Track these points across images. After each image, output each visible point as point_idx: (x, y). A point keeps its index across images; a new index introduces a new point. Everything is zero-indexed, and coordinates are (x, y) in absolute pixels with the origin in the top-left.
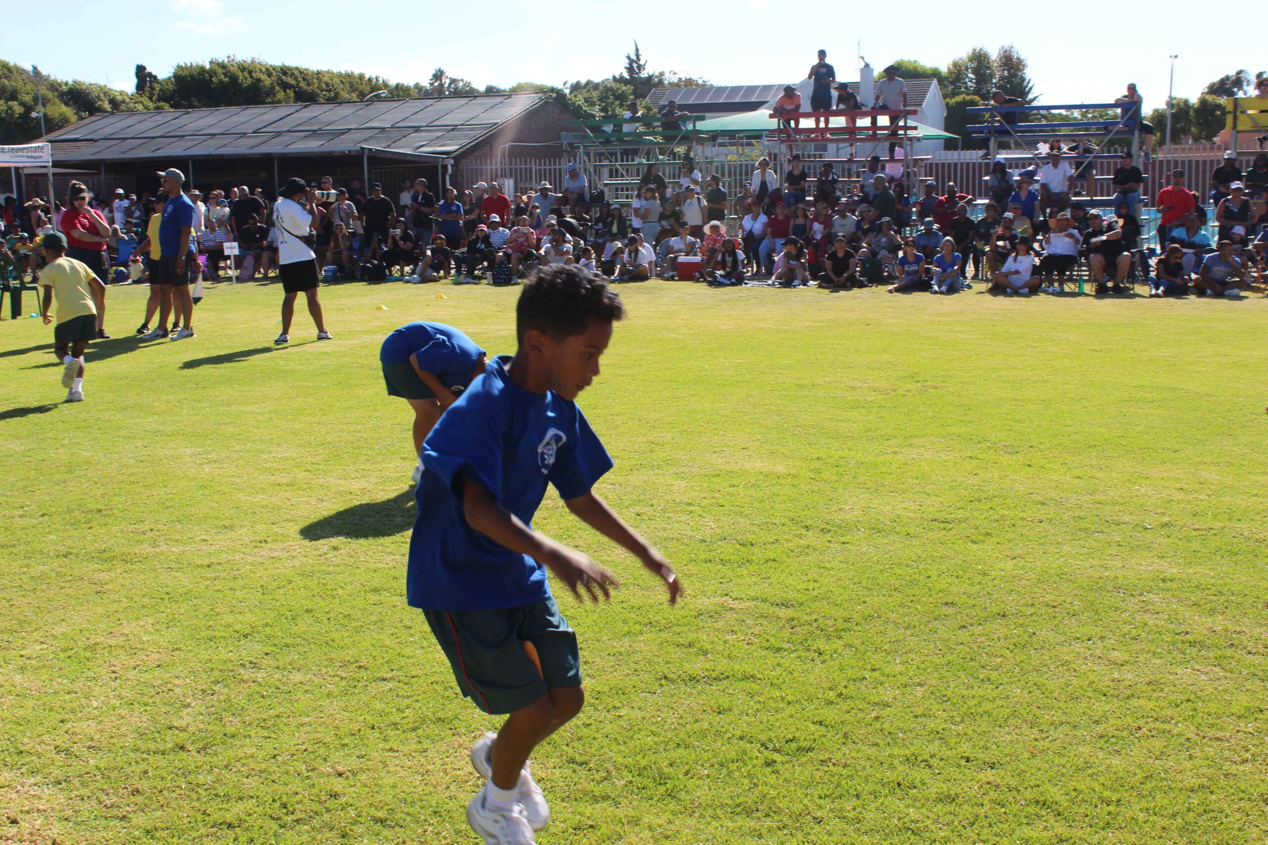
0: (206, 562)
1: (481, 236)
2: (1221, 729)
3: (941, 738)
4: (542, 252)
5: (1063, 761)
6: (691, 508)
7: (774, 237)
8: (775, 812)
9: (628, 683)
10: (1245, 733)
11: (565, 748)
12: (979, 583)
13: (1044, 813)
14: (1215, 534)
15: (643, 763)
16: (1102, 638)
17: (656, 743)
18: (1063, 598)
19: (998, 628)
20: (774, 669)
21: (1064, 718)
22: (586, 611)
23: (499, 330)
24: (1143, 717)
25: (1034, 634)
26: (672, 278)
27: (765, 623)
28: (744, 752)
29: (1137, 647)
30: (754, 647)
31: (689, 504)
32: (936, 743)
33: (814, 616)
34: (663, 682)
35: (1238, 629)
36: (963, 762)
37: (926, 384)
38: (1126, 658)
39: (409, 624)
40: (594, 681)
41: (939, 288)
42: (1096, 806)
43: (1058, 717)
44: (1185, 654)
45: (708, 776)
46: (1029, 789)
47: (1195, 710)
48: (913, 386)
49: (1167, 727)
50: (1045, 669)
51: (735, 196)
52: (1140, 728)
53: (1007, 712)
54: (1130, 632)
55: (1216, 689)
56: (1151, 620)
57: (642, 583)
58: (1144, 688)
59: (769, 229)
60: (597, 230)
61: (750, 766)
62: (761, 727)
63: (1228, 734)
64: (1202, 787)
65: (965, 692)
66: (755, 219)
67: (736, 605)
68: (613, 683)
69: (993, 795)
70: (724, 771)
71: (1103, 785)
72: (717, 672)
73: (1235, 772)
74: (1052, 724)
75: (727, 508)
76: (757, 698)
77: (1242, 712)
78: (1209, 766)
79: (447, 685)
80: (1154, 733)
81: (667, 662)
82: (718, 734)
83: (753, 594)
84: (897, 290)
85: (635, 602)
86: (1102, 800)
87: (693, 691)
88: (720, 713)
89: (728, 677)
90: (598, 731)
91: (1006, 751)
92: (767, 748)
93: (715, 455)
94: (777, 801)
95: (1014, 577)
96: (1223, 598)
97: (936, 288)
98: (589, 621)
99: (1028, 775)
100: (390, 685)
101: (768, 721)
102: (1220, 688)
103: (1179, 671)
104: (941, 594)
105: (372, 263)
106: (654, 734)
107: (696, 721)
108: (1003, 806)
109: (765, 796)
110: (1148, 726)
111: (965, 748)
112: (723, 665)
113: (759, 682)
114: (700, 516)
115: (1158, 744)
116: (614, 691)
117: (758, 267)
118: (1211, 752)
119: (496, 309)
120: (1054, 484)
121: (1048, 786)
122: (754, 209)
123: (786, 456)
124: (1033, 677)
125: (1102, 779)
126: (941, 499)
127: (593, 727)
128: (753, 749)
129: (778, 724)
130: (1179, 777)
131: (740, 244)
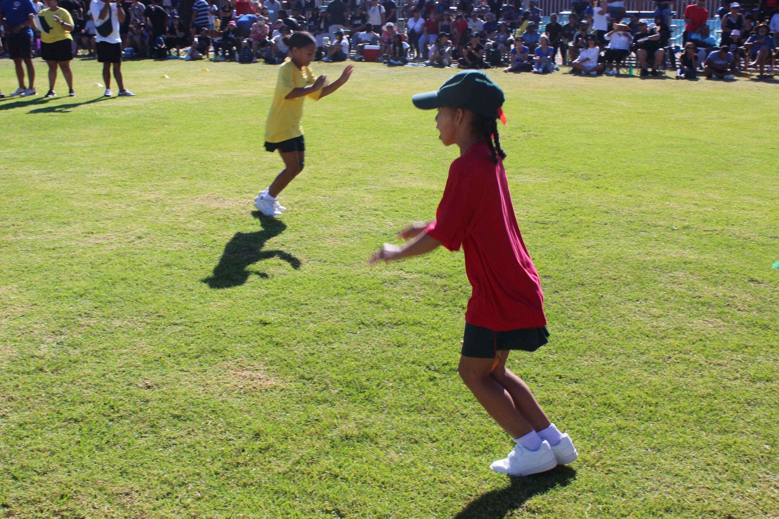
0: (52, 247)
1: (231, 29)
2: (722, 358)
3: (543, 363)
4: (273, 40)
5: (621, 378)
6: (377, 212)
7: (429, 34)
8: (436, 410)
9: (338, 326)
10: (736, 361)
11: (298, 369)
12: (566, 264)
13: (609, 411)
14: (718, 234)
15: (349, 379)
16: (646, 300)
17: (357, 366)
18: (620, 274)
19: (579, 293)
20: (433, 319)
21: (622, 351)
22: (309, 280)
23: (244, 93)
24: (672, 350)
25: (602, 296)
26: (360, 60)
27: (427, 288)
28: (416, 372)
29: (667, 305)
30: (420, 304)
31: (376, 210)
32: (540, 366)
33: (459, 284)
34: (361, 326)
35: (732, 295)
36: (557, 379)
37: (529, 133)
38: (662, 313)
39: (191, 288)
40: (315, 325)
41: (538, 69)
42: (642, 407)
43: (618, 350)
44: (698, 310)
45: (392, 387)
46: (600, 396)
47: (705, 346)
48: (521, 134)
49: (687, 357)
50: (609, 319)
51: (403, 5)
52: (670, 358)
53: (584, 347)
54: (664, 296)
55: (718, 333)
56: (676, 288)
57: (345, 261)
58: (673, 332)
59: (425, 28)
60: (310, 26)
61: (419, 381)
62: (426, 356)
63: (725, 361)
64: (709, 394)
65: (558, 334)
66: (416, 21)
67: (408, 276)
68: (328, 327)
69: (577, 399)
70: (403, 384)
71: (647, 393)
72: (396, 320)
73: (730, 385)
74: (614, 355)
75: (401, 212)
76: (423, 337)
77: (735, 347)
78: (714, 382)
79: (218, 328)
80: (679, 360)
81: (364, 313)
82: (398, 360)
83: (419, 269)
84: (510, 70)
85: (342, 274)
86: (646, 403)
87: (381, 332)
88: (399, 346)
89: (404, 323)
90: (319, 358)
91: (585, 371)
92: (430, 369)
93: (391, 178)
94: (437, 403)
95: (589, 260)
96: (723, 275)
97: (535, 70)
98: (311, 286)
99: (599, 387)
100: (180, 328)
101: (431, 352)
102: (721, 332)
103: (695, 321)
104: (542, 270)
105: (157, 47)
106: (356, 360)
107: (384, 352)
108: (583, 407)
109: (429, 400)
110: (675, 356)
111: (559, 370)
112: (400, 315)
113: (424, 326)
114: (383, 217)
115: (681, 367)
116: (329, 332)
117: (418, 53)
118: (715, 373)
119: (243, 79)
120: (614, 200)
121: (611, 394)
122: (415, 14)
123: (438, 179)
124: (602, 324)
125: (646, 390)
126: (541, 209)
127: (315, 355)
128: (421, 370)
129: (437, 354)
130: (695, 388)
131: (406, 38)
